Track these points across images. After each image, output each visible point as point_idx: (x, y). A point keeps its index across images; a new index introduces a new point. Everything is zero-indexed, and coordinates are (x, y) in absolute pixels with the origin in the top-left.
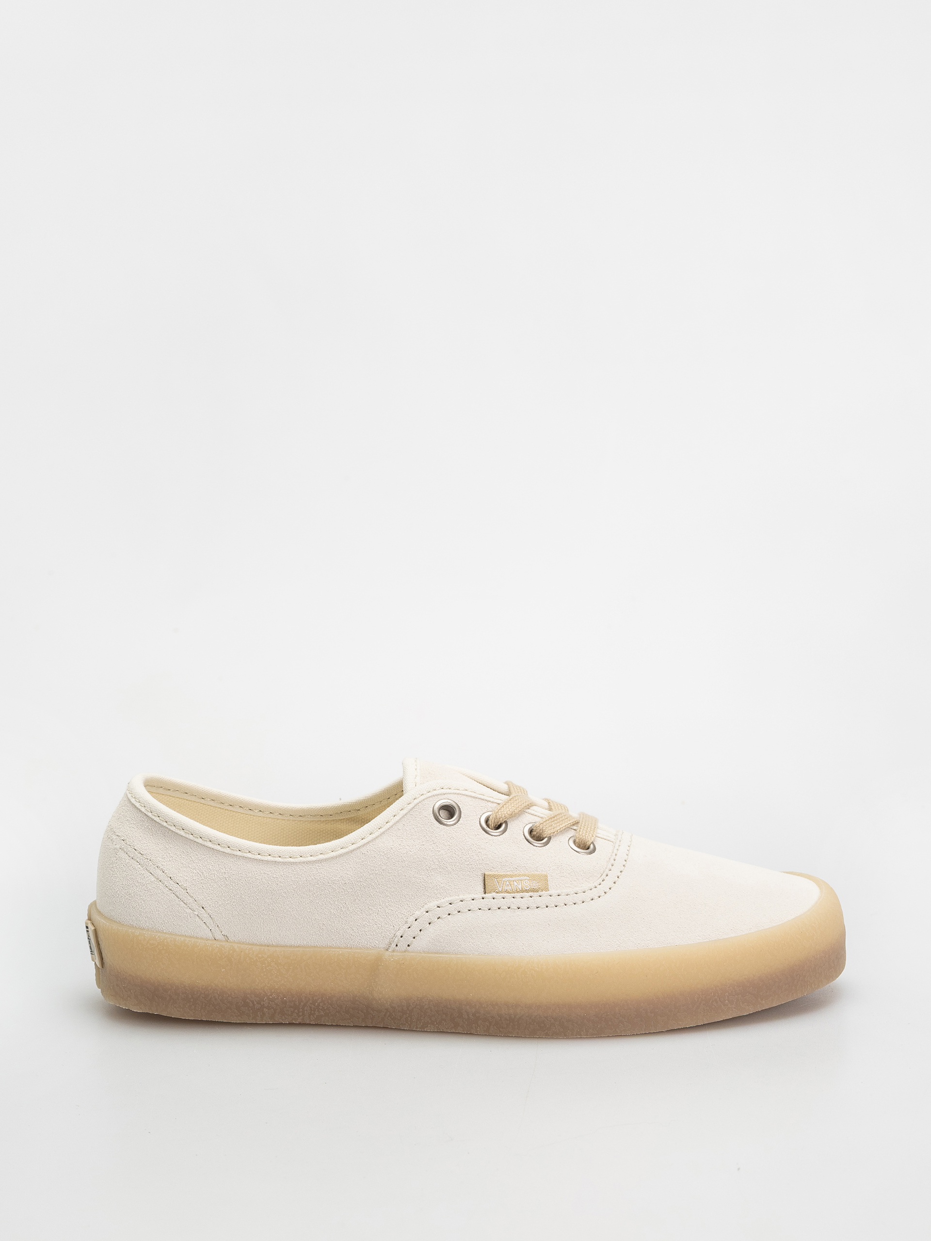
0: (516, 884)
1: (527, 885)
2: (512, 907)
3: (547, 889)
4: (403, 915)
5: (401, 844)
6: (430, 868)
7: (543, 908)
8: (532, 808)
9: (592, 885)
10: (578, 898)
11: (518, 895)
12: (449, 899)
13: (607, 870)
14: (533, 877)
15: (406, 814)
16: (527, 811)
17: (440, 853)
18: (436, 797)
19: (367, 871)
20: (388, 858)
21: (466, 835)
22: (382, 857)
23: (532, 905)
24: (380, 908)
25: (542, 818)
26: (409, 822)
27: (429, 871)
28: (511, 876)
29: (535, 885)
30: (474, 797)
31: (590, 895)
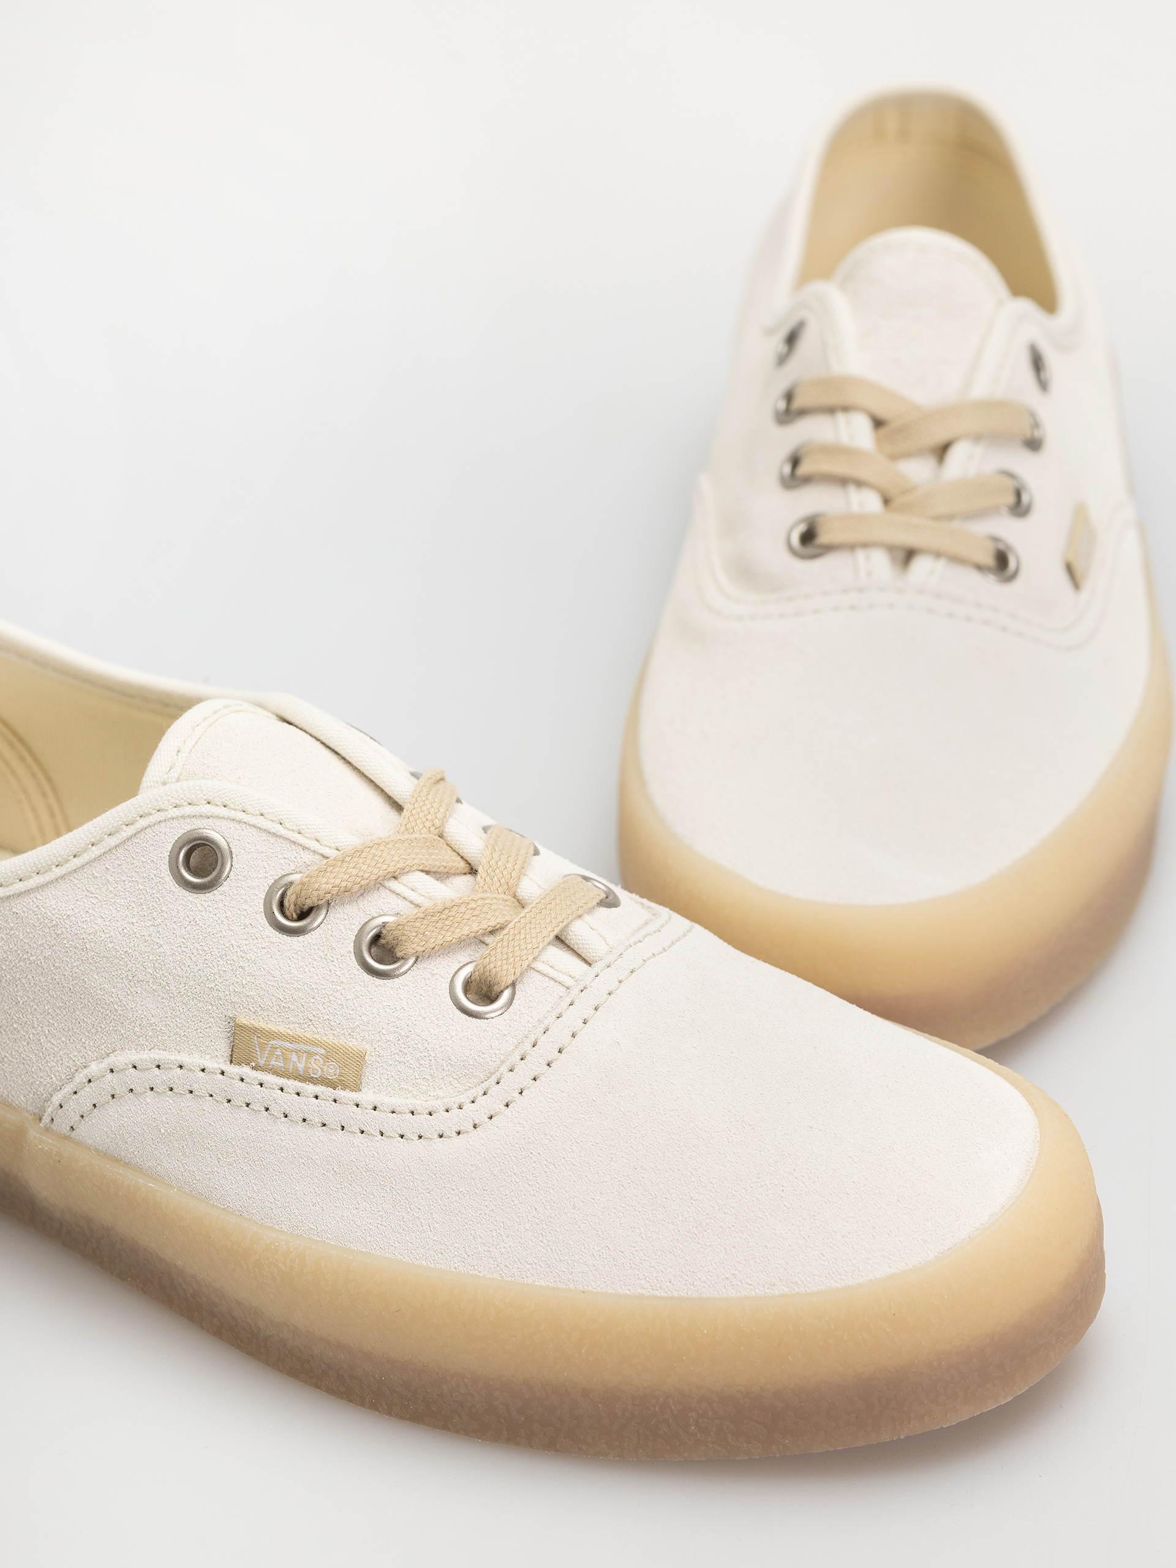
0: (294, 1058)
1: (317, 1067)
2: (272, 1111)
3: (357, 1088)
4: (71, 1062)
5: (90, 911)
6: (135, 978)
7: (332, 1129)
8: (404, 879)
9: (453, 1102)
10: (410, 1125)
11: (292, 1085)
12: (158, 1055)
13: (504, 1069)
14: (331, 1053)
15: (116, 847)
16: (393, 885)
17: (161, 950)
18: (188, 820)
19: (16, 951)
20: (58, 935)
21: (226, 922)
22: (47, 930)
23: (311, 1118)
24: (33, 1034)
25: (418, 906)
26: (119, 865)
27: (132, 984)
28: (292, 1039)
29: (332, 1071)
30: (275, 835)
31: (442, 1121)
